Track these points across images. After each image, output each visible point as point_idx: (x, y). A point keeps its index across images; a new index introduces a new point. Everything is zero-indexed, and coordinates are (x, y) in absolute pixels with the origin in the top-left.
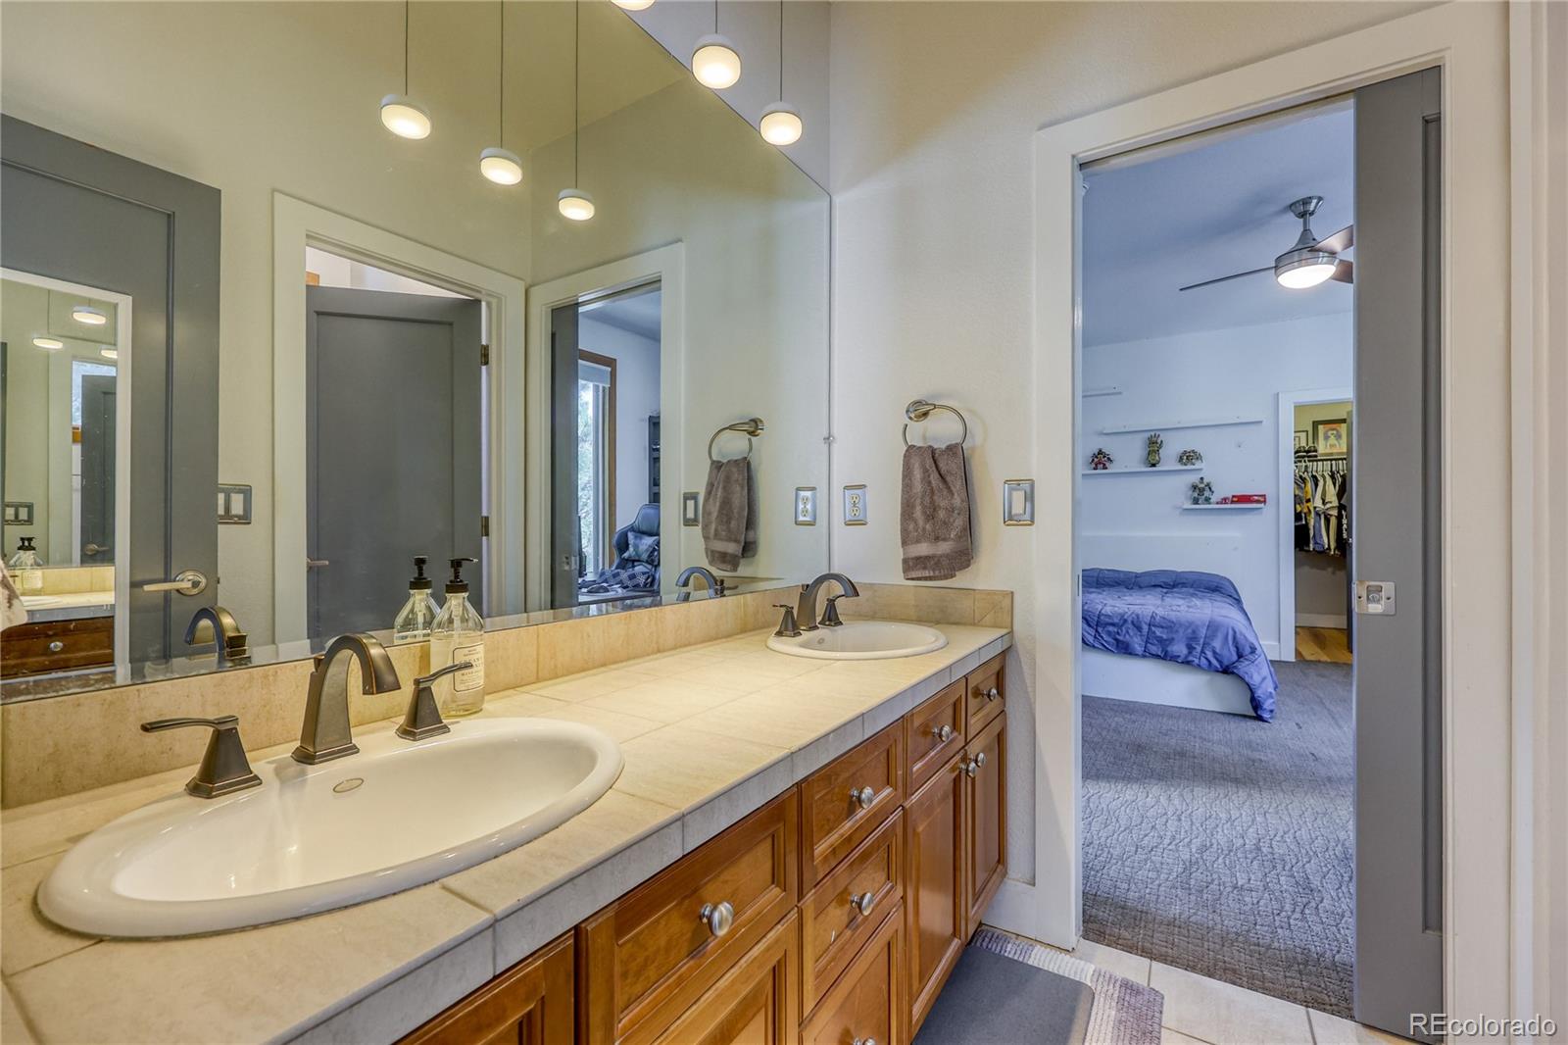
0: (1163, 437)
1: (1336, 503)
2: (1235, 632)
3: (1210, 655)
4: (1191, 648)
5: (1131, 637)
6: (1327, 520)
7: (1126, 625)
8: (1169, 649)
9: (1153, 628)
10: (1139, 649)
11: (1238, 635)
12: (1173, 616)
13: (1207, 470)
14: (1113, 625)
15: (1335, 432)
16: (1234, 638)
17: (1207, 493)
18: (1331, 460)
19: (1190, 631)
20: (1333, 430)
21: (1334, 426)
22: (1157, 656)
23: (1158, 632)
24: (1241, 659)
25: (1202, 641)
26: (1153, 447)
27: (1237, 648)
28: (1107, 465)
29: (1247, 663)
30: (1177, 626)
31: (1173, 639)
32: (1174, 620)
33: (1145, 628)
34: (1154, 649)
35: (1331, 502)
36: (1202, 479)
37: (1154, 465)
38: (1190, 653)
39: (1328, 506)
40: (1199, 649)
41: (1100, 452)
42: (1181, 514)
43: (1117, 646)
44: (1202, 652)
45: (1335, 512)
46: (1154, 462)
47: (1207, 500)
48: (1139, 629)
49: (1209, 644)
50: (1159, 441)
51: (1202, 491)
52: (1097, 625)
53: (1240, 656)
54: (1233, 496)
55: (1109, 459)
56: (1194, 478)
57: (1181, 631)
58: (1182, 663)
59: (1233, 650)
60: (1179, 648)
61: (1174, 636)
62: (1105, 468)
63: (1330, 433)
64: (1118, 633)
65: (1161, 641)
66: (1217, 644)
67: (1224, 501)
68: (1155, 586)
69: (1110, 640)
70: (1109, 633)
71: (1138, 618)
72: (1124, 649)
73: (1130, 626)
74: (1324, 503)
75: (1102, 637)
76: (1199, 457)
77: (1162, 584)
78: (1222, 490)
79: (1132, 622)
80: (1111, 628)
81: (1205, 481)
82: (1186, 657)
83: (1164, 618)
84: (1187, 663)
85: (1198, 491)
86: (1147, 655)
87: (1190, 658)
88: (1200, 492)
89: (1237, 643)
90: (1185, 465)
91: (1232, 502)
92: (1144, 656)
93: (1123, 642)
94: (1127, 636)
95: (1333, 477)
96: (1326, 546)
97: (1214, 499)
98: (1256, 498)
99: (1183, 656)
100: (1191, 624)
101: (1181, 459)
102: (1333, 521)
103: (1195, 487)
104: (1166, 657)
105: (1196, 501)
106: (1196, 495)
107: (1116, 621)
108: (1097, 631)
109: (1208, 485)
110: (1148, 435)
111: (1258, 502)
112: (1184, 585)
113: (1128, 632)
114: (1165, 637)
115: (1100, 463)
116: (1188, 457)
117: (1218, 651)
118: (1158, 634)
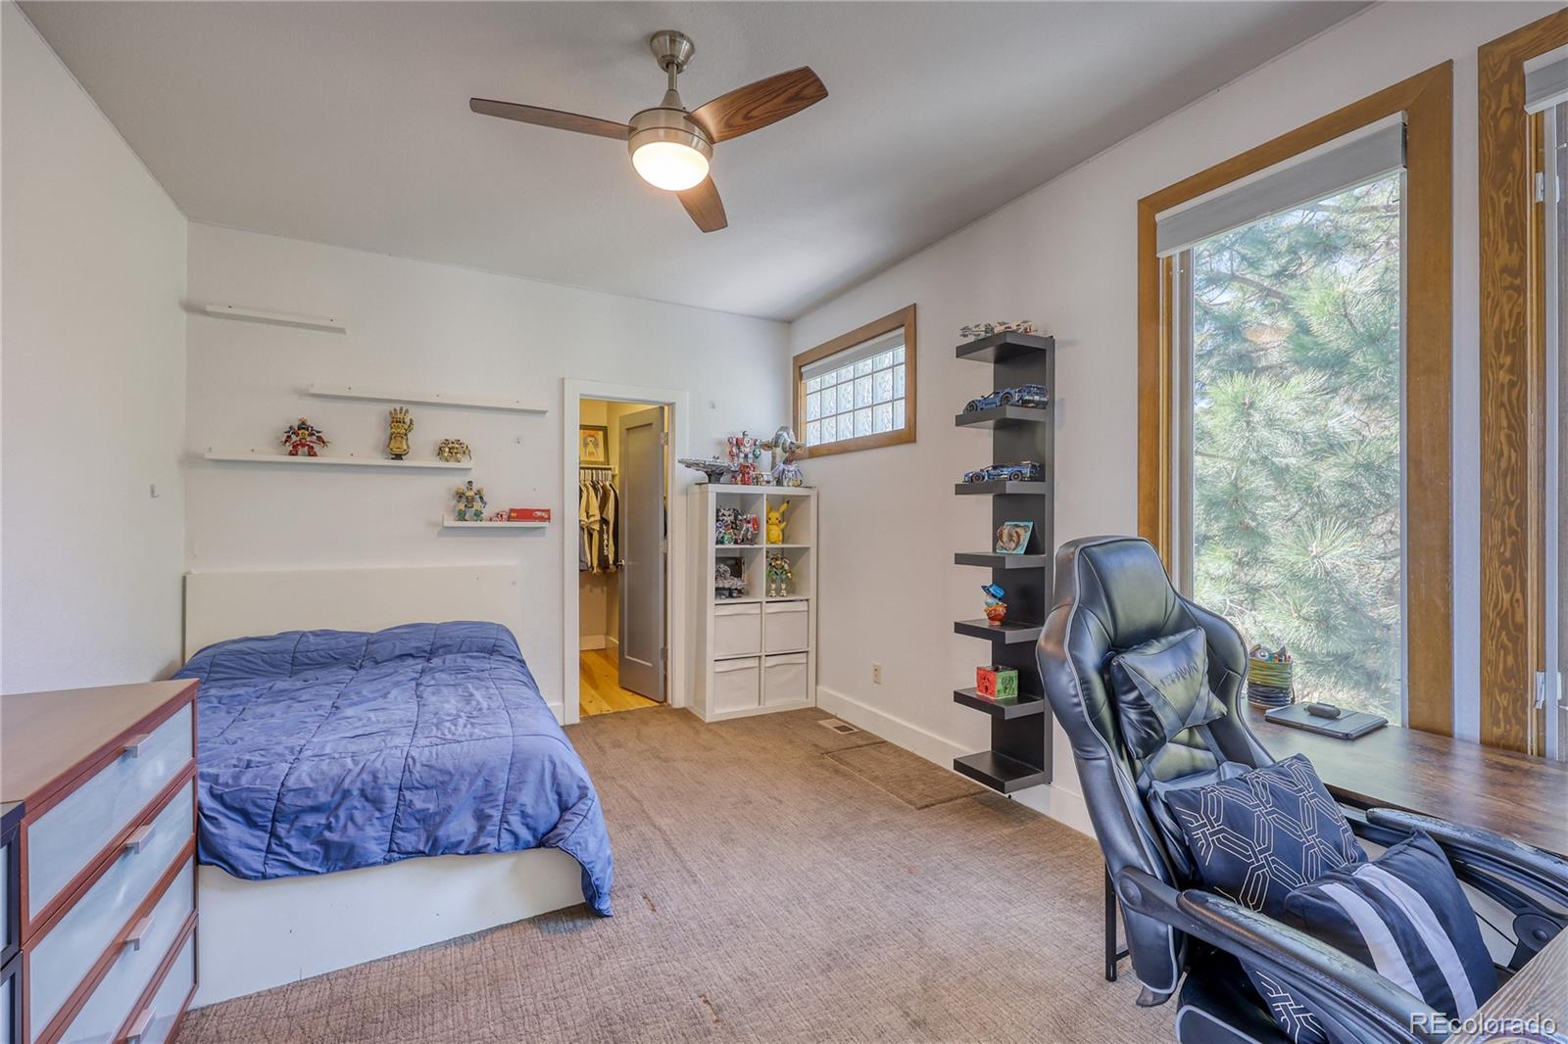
0: (414, 414)
1: (598, 518)
2: (554, 765)
3: (515, 822)
4: (482, 818)
5: (360, 828)
6: (591, 535)
7: (347, 803)
8: (441, 833)
9: (408, 795)
10: (376, 850)
11: (559, 770)
12: (447, 756)
13: (479, 471)
14: (315, 809)
15: (592, 439)
16: (554, 776)
17: (477, 505)
18: (592, 469)
19: (480, 782)
20: (593, 436)
21: (593, 432)
22: (420, 853)
23: (419, 801)
24: (567, 816)
25: (501, 798)
26: (397, 430)
27: (559, 794)
28: (317, 448)
29: (577, 821)
30: (457, 777)
31: (448, 810)
32: (450, 766)
33: (391, 796)
34: (408, 841)
35: (594, 516)
36: (470, 483)
37: (398, 457)
38: (481, 829)
39: (592, 519)
40: (496, 814)
41: (303, 426)
42: (440, 534)
43: (326, 858)
44: (504, 820)
45: (597, 527)
46: (398, 451)
47: (478, 515)
48: (377, 803)
49: (514, 801)
50: (407, 421)
51: (470, 501)
52: (274, 820)
53: (564, 808)
54: (512, 510)
55: (319, 439)
56: (458, 482)
57: (464, 786)
58: (467, 853)
59: (552, 797)
60: (460, 826)
61: (451, 802)
62: (312, 453)
63: (589, 439)
64: (329, 827)
65: (424, 818)
66: (526, 797)
67: (499, 516)
68: (402, 657)
69: (308, 846)
70: (306, 832)
71: (375, 778)
72: (342, 858)
73: (356, 801)
74: (588, 517)
75: (288, 847)
76: (466, 452)
77: (413, 652)
78: (498, 498)
79: (363, 793)
80: (310, 820)
81: (475, 487)
82: (475, 839)
83: (431, 767)
84: (477, 851)
85: (464, 500)
86: (396, 854)
87: (482, 841)
88: (468, 502)
89: (559, 785)
90: (447, 460)
91: (509, 519)
92: (388, 861)
93: (340, 846)
94: (351, 830)
95: (594, 487)
96: (589, 564)
97: (486, 513)
98: (539, 514)
99: (467, 839)
100: (481, 767)
101: (440, 451)
102: (596, 536)
103: (460, 495)
104: (436, 848)
105: (461, 516)
106: (462, 506)
107: (323, 798)
108: (273, 834)
109: (479, 492)
110: (390, 407)
111: (541, 519)
112: (447, 649)
113: (351, 818)
114: (432, 807)
115: (303, 445)
116: (450, 450)
117: (529, 811)
118: (419, 804)
